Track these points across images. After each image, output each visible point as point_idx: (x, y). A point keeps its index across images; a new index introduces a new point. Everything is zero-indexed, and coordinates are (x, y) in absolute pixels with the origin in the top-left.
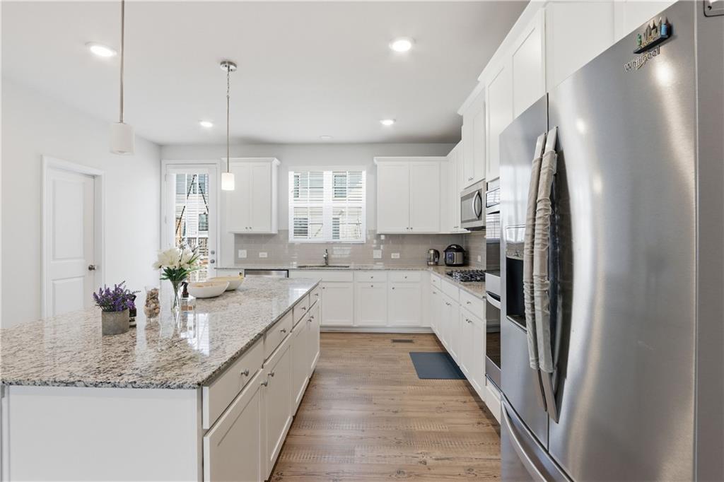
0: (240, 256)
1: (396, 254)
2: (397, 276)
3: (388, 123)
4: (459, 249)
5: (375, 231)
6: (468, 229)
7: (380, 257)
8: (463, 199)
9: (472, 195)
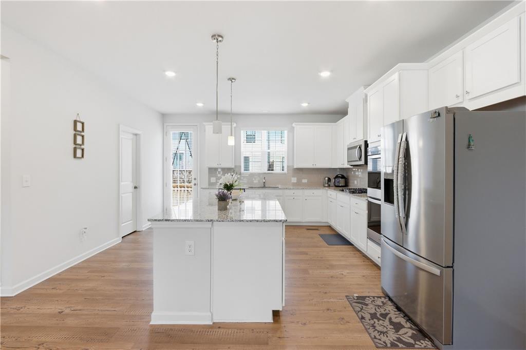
0: (212, 181)
1: (305, 180)
2: (308, 192)
3: (305, 105)
4: (343, 177)
5: (293, 166)
6: (351, 166)
7: (296, 182)
8: (349, 149)
9: (355, 147)
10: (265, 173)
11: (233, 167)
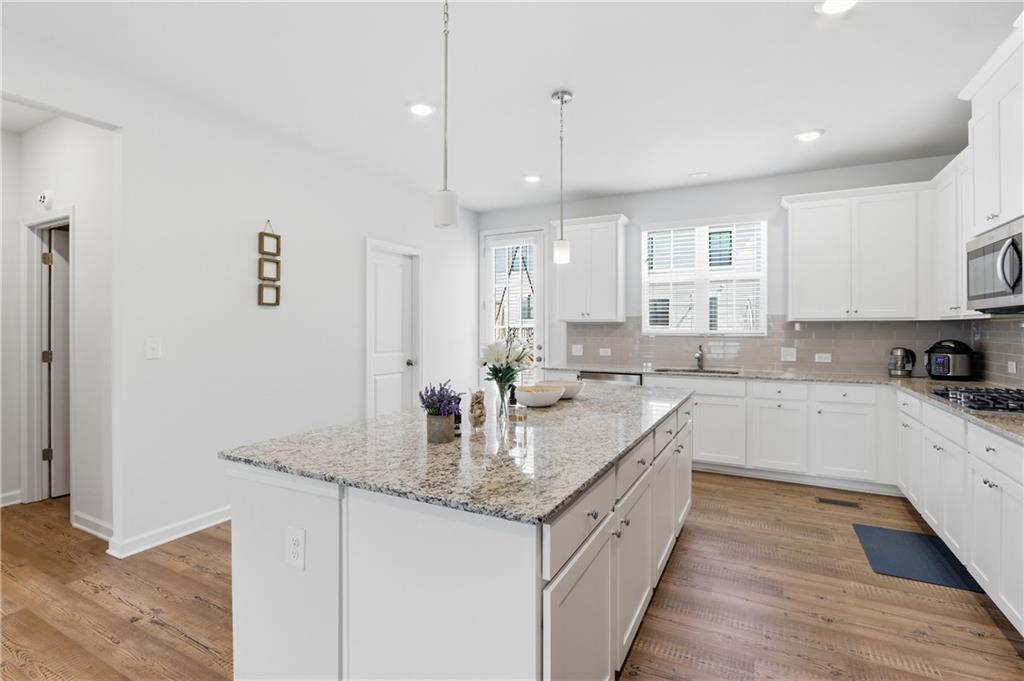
0: (574, 353)
1: (824, 355)
2: (827, 393)
3: (810, 137)
4: (960, 348)
5: (784, 316)
6: (983, 311)
7: (795, 360)
8: (971, 256)
9: (994, 247)
10: (702, 336)
11: (621, 319)
